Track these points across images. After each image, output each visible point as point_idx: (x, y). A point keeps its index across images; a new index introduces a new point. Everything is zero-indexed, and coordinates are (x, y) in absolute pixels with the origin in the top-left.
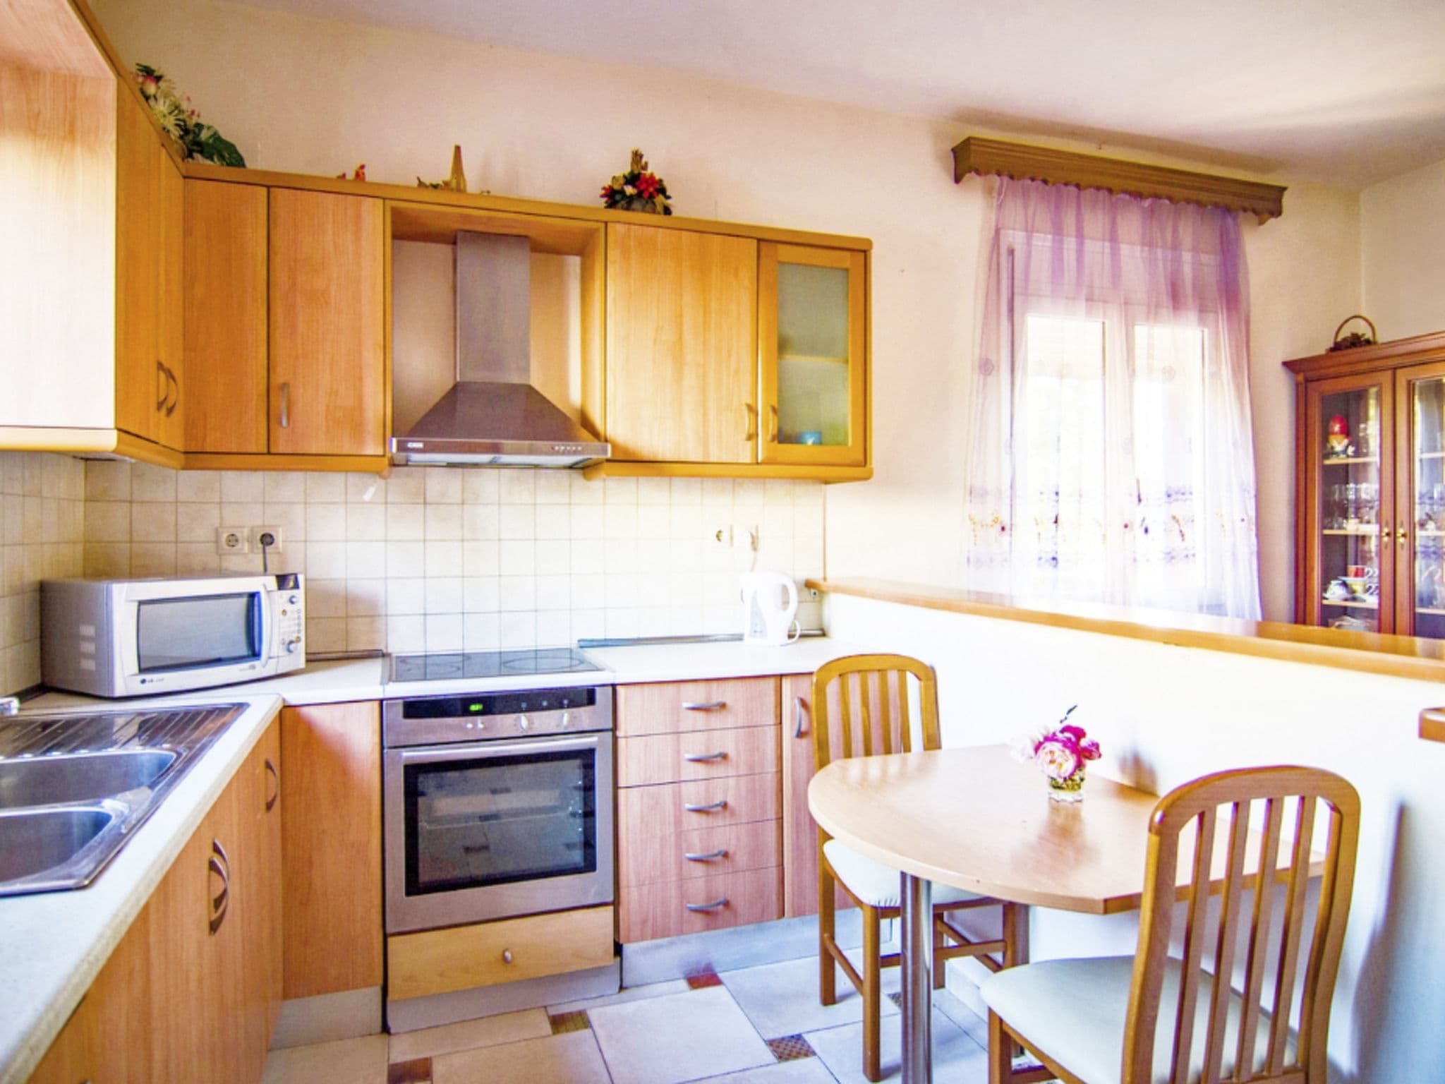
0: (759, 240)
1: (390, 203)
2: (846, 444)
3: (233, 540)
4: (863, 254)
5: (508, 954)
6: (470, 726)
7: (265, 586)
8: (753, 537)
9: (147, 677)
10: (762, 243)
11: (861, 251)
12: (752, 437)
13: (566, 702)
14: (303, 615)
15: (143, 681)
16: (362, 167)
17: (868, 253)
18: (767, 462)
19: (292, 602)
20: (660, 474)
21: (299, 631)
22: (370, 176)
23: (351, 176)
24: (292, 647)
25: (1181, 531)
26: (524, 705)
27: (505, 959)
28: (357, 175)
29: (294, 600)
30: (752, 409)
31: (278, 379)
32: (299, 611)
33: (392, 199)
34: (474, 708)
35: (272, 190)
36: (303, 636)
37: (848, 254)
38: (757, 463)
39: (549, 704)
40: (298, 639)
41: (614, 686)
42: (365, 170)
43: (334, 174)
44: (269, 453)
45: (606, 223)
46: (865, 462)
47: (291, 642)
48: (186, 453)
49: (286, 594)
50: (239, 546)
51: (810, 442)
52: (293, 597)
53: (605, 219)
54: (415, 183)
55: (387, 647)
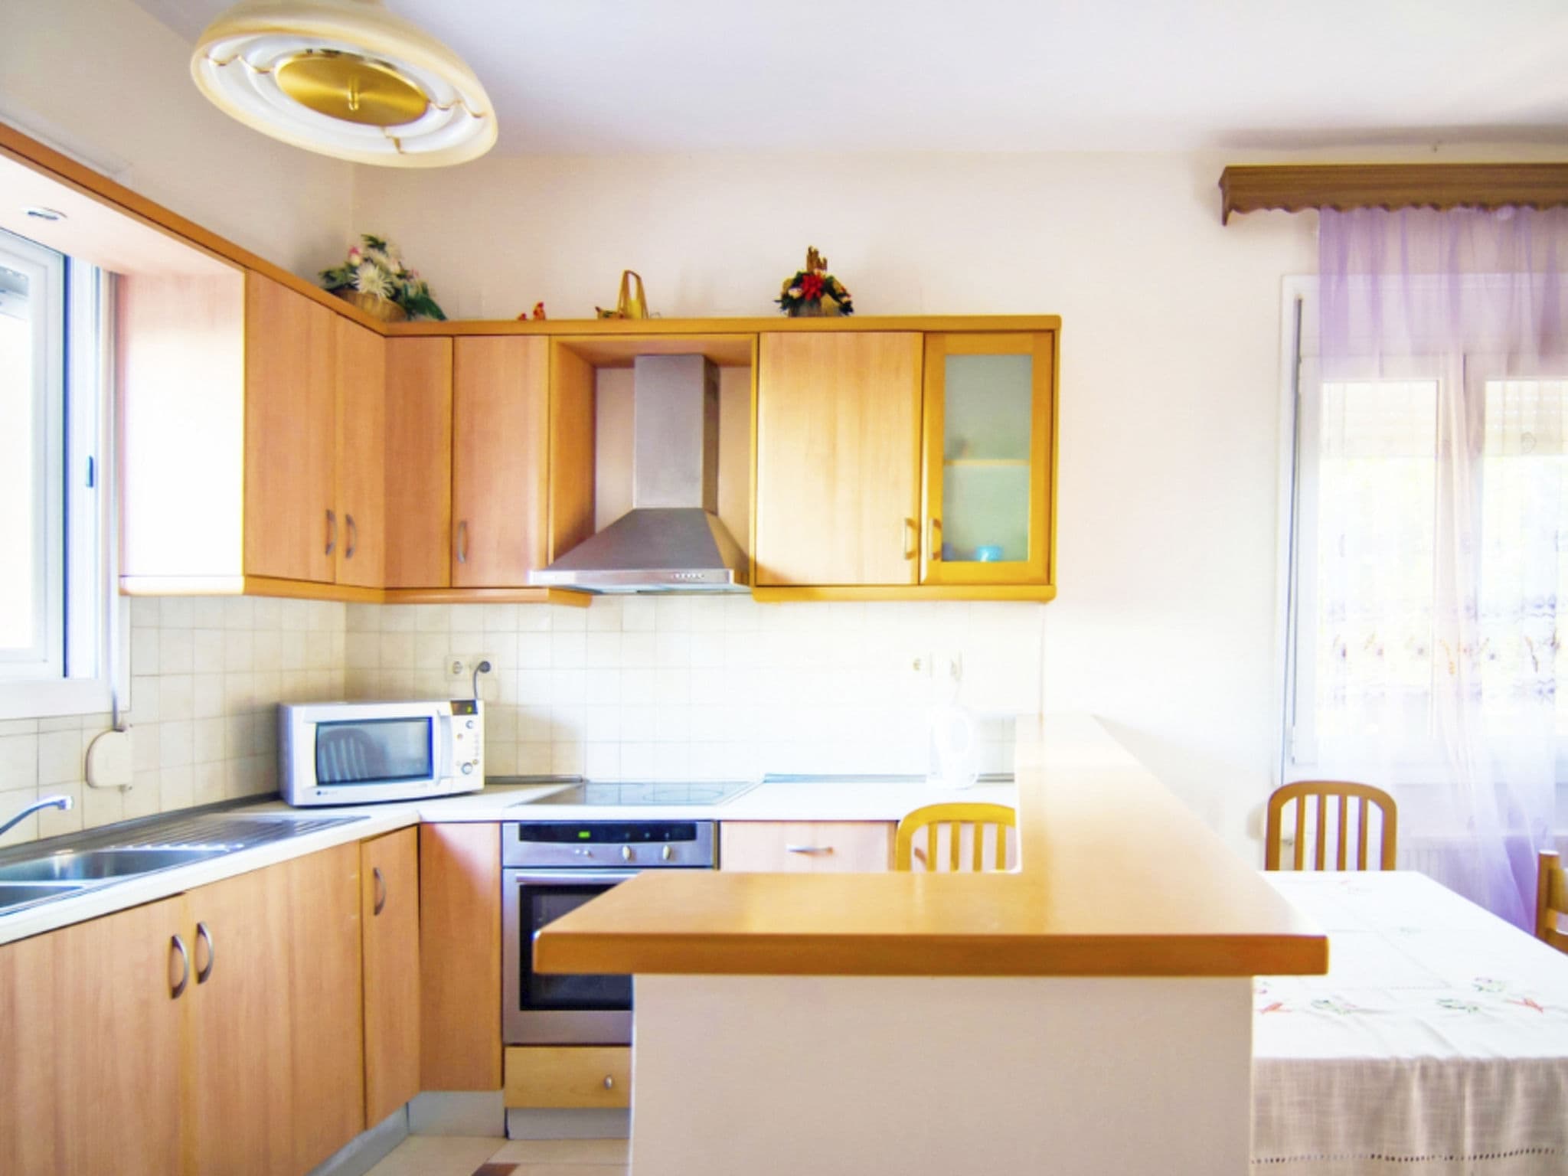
0: (925, 333)
1: (555, 339)
2: (1025, 559)
3: (457, 668)
4: (1050, 334)
5: (610, 1081)
6: (577, 852)
7: (438, 712)
8: (953, 665)
9: (323, 789)
10: (928, 337)
11: (1047, 332)
12: (915, 554)
13: (667, 835)
14: (481, 738)
15: (319, 793)
16: (541, 305)
17: (1056, 332)
18: (929, 583)
19: (468, 727)
20: (811, 598)
21: (477, 754)
22: (550, 313)
23: (530, 316)
24: (467, 768)
25: (1534, 658)
26: (627, 835)
27: (605, 1084)
28: (536, 313)
29: (470, 725)
30: (915, 525)
31: (459, 517)
32: (477, 736)
33: (555, 335)
34: (584, 835)
35: (457, 339)
36: (481, 759)
37: (1030, 336)
38: (919, 584)
39: (651, 836)
40: (476, 762)
41: (719, 822)
42: (546, 308)
43: (514, 315)
44: (451, 588)
45: (758, 334)
46: (1048, 579)
47: (468, 764)
48: (387, 589)
49: (464, 719)
50: (462, 673)
51: (985, 556)
52: (470, 721)
53: (757, 330)
54: (594, 315)
55: (585, 772)
